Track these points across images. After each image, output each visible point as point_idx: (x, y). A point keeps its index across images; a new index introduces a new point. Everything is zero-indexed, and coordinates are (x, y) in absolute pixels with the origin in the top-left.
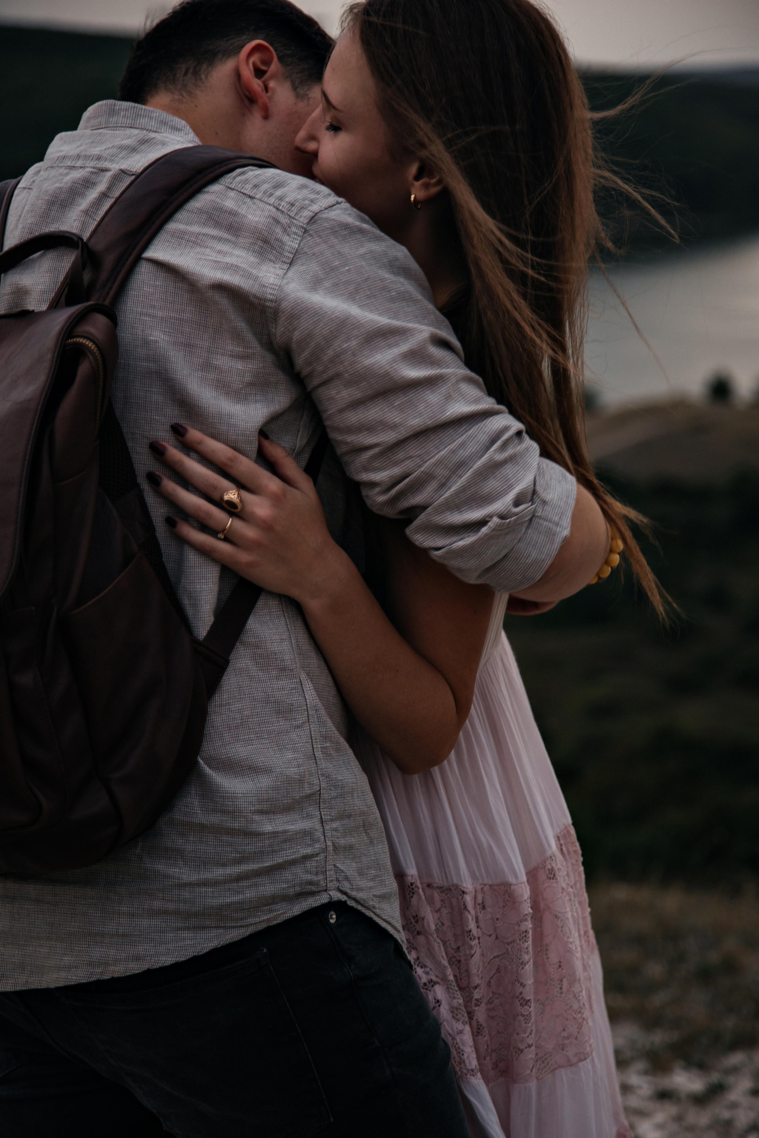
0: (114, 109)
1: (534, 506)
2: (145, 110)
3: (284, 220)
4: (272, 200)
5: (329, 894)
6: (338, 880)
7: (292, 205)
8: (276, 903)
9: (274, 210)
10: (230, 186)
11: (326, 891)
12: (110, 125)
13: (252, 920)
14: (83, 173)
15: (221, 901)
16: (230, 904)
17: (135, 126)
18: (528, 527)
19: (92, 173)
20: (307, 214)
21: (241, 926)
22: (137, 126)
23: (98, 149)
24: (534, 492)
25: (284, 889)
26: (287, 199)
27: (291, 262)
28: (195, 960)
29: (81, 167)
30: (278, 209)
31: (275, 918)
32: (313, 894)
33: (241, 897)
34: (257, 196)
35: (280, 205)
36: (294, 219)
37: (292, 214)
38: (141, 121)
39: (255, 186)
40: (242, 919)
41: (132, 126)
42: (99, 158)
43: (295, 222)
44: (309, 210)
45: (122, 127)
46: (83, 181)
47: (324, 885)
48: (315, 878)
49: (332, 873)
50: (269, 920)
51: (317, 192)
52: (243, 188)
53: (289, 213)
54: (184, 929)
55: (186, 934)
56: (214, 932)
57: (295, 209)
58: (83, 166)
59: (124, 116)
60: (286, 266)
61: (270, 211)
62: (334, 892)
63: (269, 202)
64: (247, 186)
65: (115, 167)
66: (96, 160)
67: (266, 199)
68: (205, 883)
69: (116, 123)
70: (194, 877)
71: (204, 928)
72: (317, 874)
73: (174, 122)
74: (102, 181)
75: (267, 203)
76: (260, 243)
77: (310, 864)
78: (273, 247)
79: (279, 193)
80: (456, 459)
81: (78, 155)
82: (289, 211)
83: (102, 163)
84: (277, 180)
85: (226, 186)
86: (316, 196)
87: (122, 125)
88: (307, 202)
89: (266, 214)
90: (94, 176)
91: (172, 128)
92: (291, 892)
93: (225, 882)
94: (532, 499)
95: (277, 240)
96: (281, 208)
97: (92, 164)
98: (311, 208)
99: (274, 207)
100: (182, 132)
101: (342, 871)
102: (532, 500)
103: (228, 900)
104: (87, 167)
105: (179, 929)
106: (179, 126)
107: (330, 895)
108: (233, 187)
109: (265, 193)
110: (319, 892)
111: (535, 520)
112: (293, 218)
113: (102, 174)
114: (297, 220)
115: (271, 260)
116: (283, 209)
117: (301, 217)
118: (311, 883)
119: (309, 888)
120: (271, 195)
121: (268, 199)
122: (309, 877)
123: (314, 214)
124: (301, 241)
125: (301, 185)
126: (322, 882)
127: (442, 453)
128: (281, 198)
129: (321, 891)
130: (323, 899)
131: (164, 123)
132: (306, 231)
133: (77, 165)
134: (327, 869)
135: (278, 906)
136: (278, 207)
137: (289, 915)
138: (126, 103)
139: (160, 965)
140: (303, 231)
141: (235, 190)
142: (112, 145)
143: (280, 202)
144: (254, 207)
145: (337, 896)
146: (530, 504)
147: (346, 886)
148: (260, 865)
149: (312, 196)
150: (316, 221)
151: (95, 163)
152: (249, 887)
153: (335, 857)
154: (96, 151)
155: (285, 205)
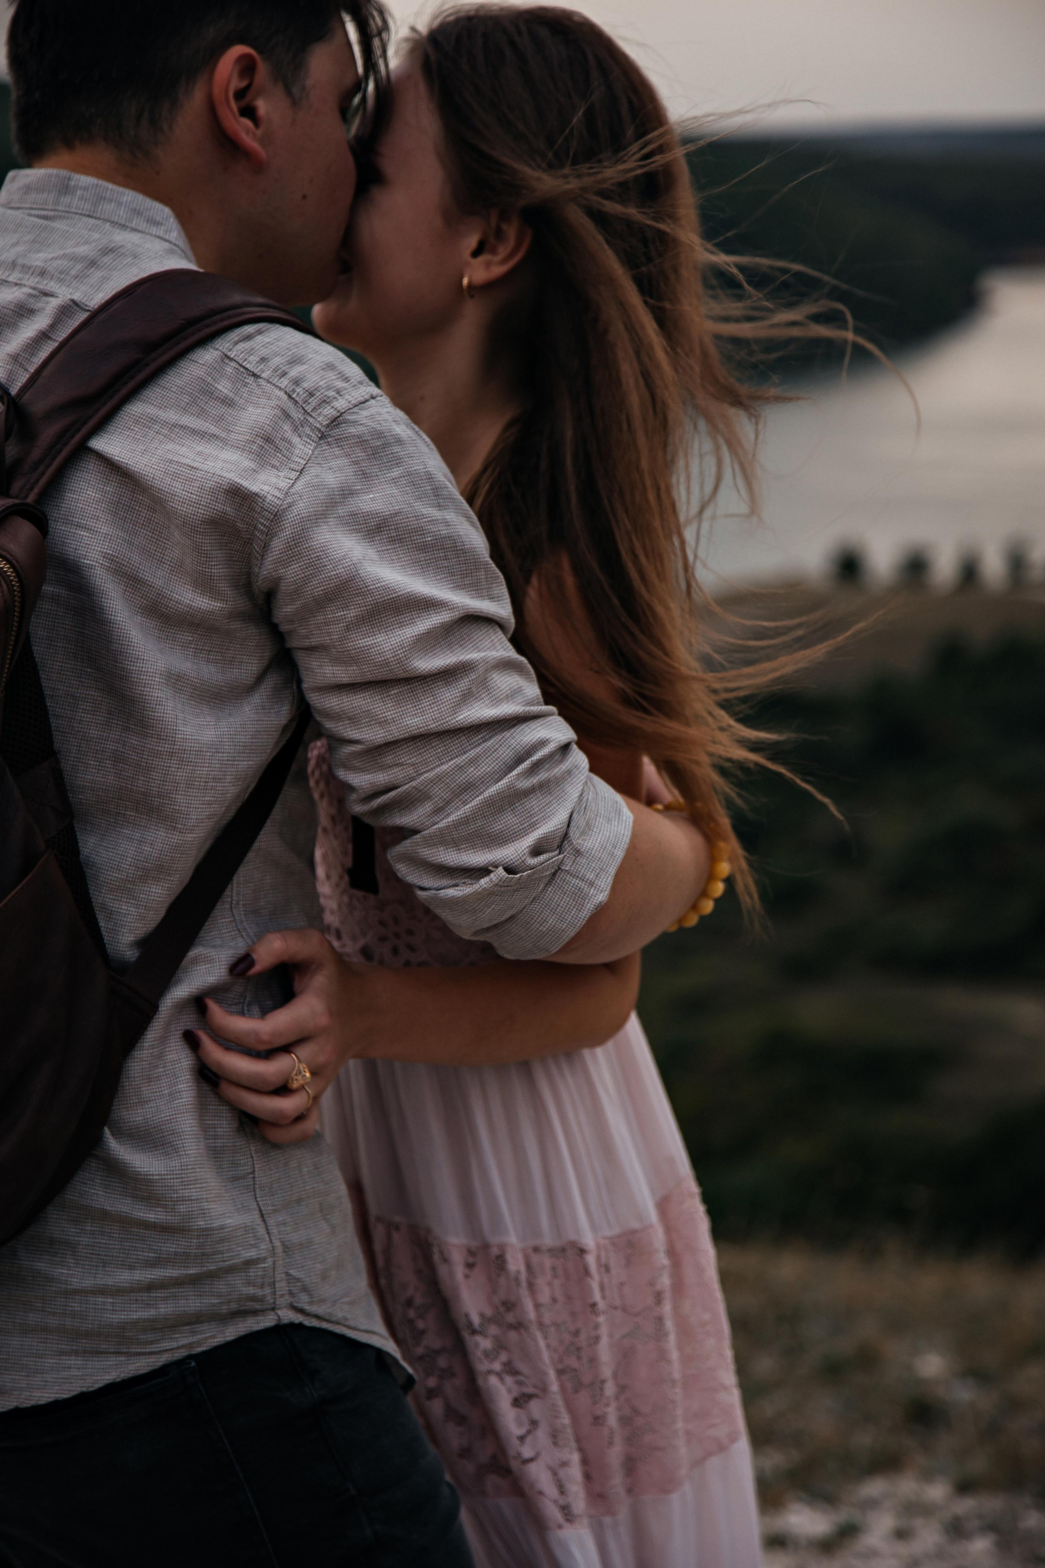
0: (67, 186)
1: (561, 856)
2: (111, 190)
3: (297, 415)
4: (284, 382)
5: (277, 1314)
6: (291, 1294)
7: (311, 395)
8: (201, 1322)
9: (286, 397)
10: (229, 354)
11: (273, 1309)
12: (60, 208)
13: (166, 1345)
14: (17, 294)
15: (123, 1317)
16: (135, 1323)
17: (95, 215)
18: (549, 883)
19: (30, 295)
20: (328, 411)
21: (151, 1353)
22: (98, 216)
23: (41, 255)
24: (566, 836)
25: (214, 1305)
26: (305, 385)
27: (302, 469)
28: (83, 1398)
29: (16, 284)
30: (290, 396)
31: (199, 1343)
32: (255, 1313)
33: (152, 1312)
34: (263, 375)
35: (294, 391)
36: (311, 415)
37: (309, 408)
38: (105, 207)
39: (263, 360)
40: (152, 1343)
41: (91, 214)
42: (42, 273)
43: (311, 420)
44: (333, 407)
45: (77, 214)
46: (17, 305)
47: (272, 1301)
48: (259, 1292)
49: (283, 1284)
50: (190, 1346)
51: (346, 378)
52: (246, 360)
53: (304, 406)
54: (69, 1353)
55: (73, 1361)
56: (112, 1360)
57: (314, 401)
58: (19, 282)
59: (81, 198)
60: (293, 475)
61: (279, 398)
62: (285, 1310)
63: (280, 385)
64: (251, 358)
65: (64, 294)
66: (39, 275)
67: (276, 380)
68: (102, 1291)
69: (69, 206)
70: (88, 1282)
71: (99, 1353)
72: (262, 1286)
73: (152, 211)
74: (43, 309)
75: (277, 386)
76: (259, 441)
77: (254, 1272)
78: (277, 449)
79: (294, 372)
80: (462, 778)
81: (14, 261)
82: (305, 402)
83: (46, 282)
84: (293, 353)
85: (224, 353)
86: (345, 385)
87: (77, 211)
88: (331, 393)
89: (274, 403)
90: (32, 300)
91: (148, 220)
92: (224, 1309)
93: (132, 1290)
94: (562, 845)
95: (283, 439)
96: (294, 396)
97: (33, 281)
98: (336, 404)
99: (286, 393)
100: (162, 228)
101: (298, 1280)
102: (560, 847)
103: (135, 1316)
104: (25, 285)
105: (62, 1353)
106: (158, 219)
107: (279, 1316)
108: (232, 356)
109: (275, 370)
110: (263, 1311)
111: (561, 875)
112: (308, 413)
113: (44, 298)
114: (314, 418)
115: (273, 466)
116: (297, 399)
117: (319, 414)
118: (253, 1298)
119: (250, 1305)
120: (284, 374)
121: (279, 380)
122: (251, 1290)
123: (338, 414)
124: (315, 448)
125: (326, 364)
126: (269, 1298)
127: (444, 767)
128: (297, 382)
129: (267, 1309)
130: (267, 1321)
131: (137, 212)
132: (323, 437)
133: (10, 279)
134: (277, 1279)
135: (205, 1327)
136: (291, 394)
137: (219, 1340)
138: (86, 178)
139: (32, 1403)
140: (320, 435)
141: (235, 361)
142: (62, 252)
143: (294, 387)
144: (258, 391)
145: (288, 1316)
146: (557, 852)
147: (303, 1300)
148: (183, 1272)
149: (340, 384)
150: (339, 424)
151: (36, 280)
152: (165, 1299)
153: (288, 1260)
154: (38, 259)
155: (301, 393)
